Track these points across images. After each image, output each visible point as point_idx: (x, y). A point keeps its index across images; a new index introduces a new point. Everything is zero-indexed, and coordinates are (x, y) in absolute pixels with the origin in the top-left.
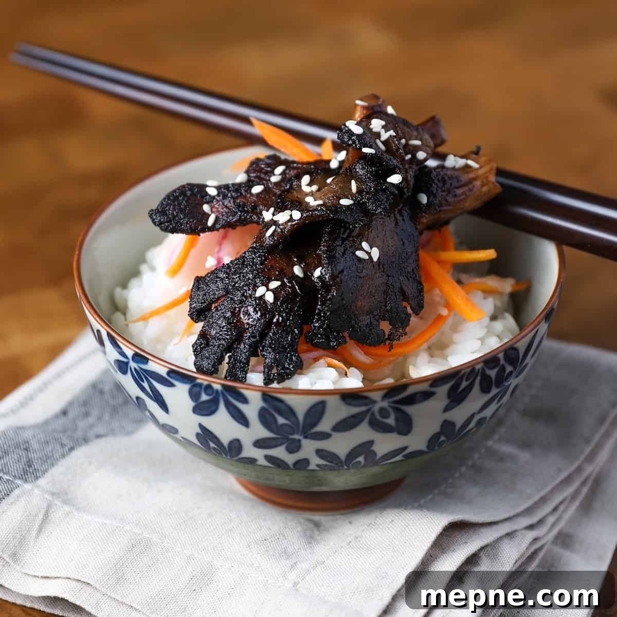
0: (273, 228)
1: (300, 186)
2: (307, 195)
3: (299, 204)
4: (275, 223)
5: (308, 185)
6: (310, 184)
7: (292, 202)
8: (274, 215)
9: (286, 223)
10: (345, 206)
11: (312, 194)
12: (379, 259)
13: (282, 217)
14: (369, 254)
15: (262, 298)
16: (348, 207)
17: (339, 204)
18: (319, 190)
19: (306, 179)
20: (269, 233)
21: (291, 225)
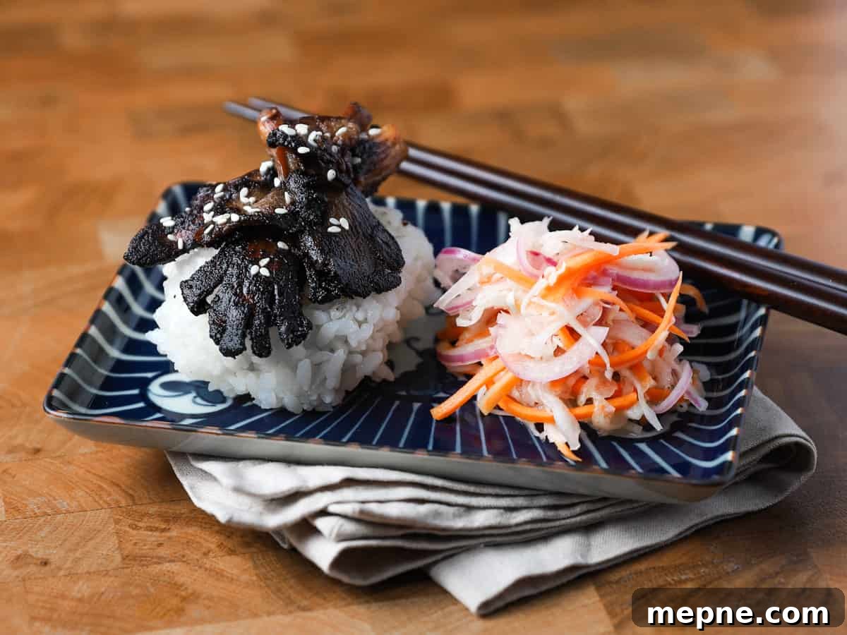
0: (212, 226)
1: (238, 198)
2: (244, 205)
3: (238, 211)
4: (213, 222)
5: (246, 197)
6: (248, 196)
7: (231, 209)
8: (213, 217)
9: (225, 224)
10: (280, 214)
11: (249, 204)
12: (350, 225)
13: (221, 219)
14: (339, 226)
15: (258, 274)
16: (283, 216)
17: (274, 212)
18: (256, 202)
19: (244, 191)
20: (207, 231)
21: (229, 226)
